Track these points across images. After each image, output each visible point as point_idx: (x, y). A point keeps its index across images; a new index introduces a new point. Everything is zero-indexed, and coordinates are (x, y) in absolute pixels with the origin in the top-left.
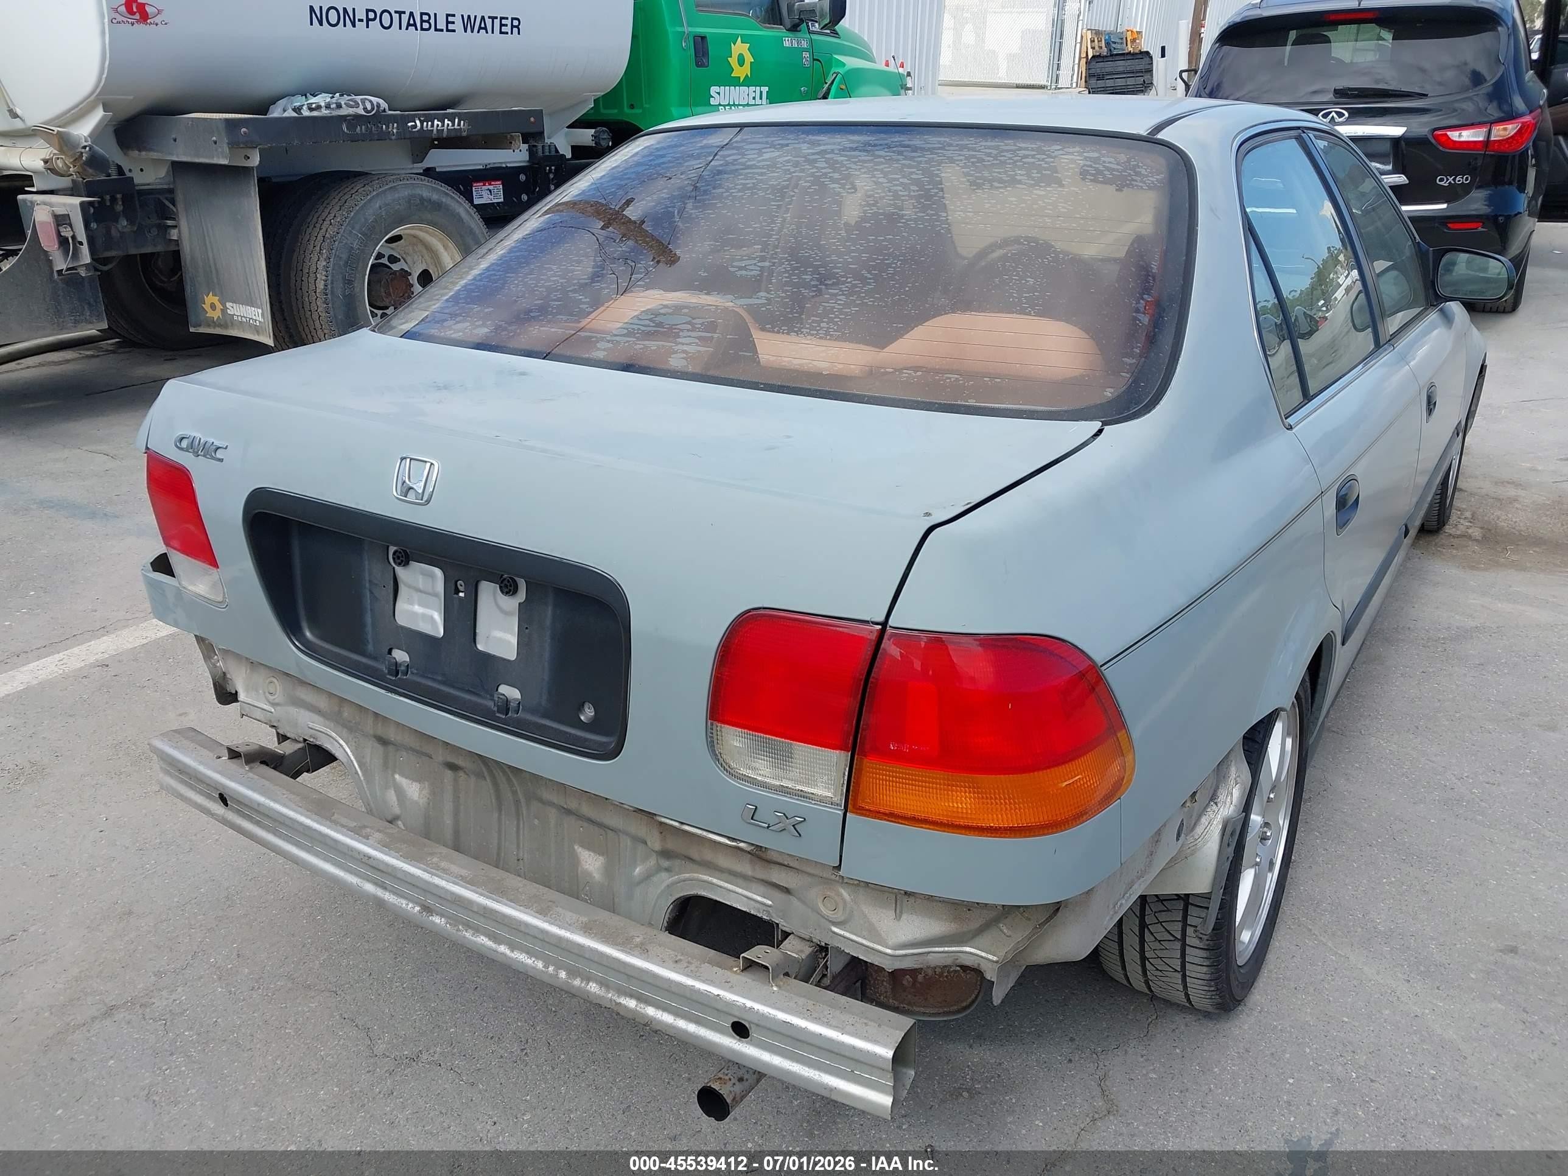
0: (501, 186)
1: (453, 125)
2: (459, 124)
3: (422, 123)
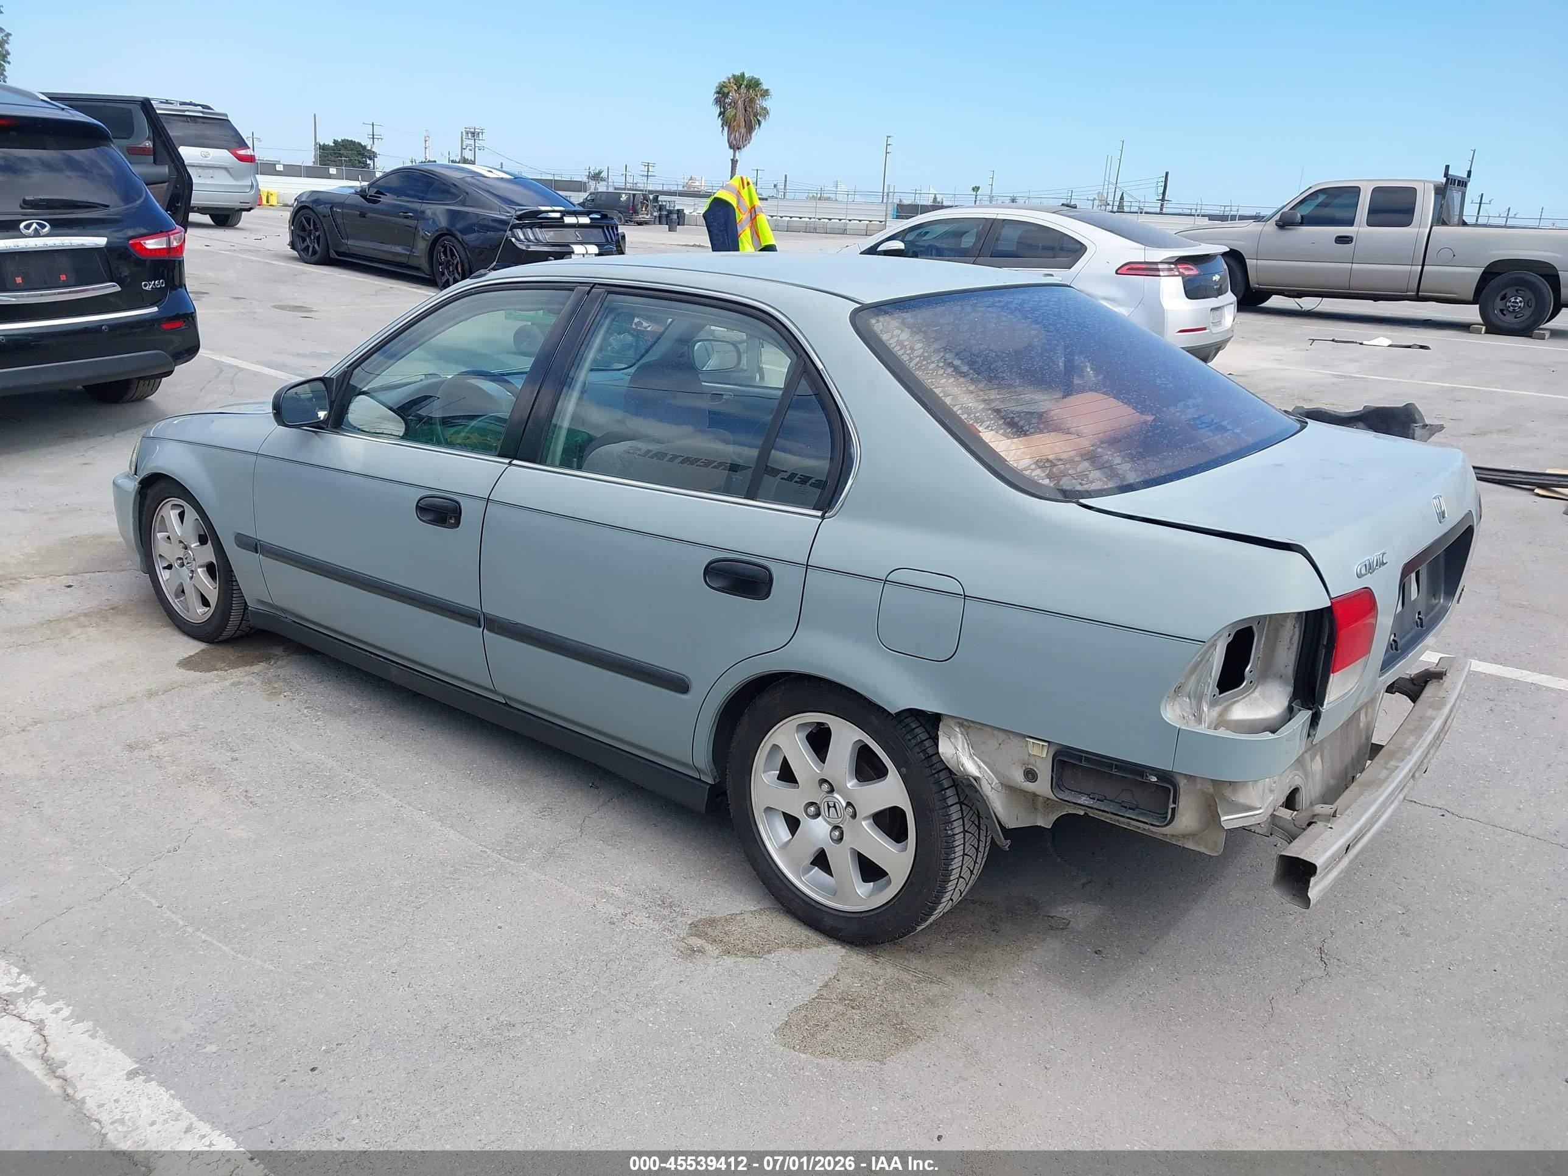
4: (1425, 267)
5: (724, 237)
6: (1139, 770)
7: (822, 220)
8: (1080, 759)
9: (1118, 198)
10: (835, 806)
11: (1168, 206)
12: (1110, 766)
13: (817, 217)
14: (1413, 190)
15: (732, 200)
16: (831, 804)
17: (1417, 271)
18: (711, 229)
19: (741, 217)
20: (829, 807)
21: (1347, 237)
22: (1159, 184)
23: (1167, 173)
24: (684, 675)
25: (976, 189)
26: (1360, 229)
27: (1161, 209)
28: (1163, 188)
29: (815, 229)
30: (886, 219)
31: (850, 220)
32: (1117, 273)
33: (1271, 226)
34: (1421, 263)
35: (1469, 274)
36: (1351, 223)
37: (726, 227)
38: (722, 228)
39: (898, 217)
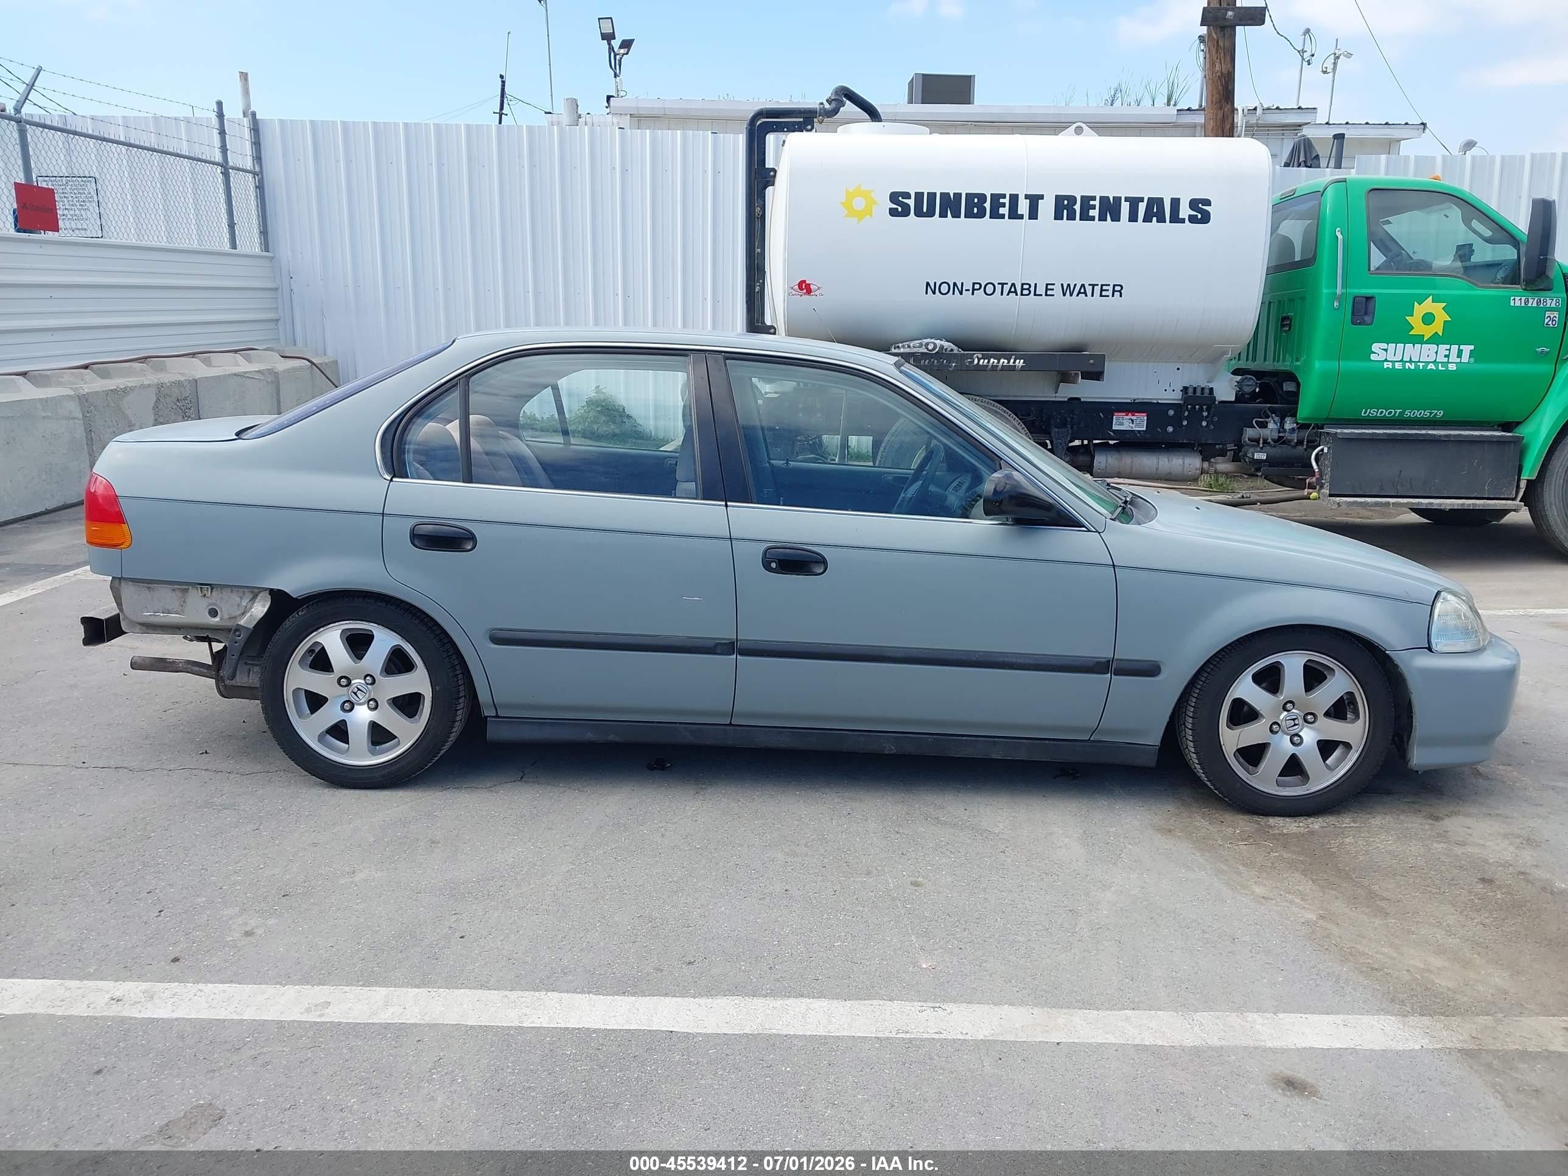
0: (1145, 418)
1: (1009, 362)
2: (1014, 362)
3: (979, 360)
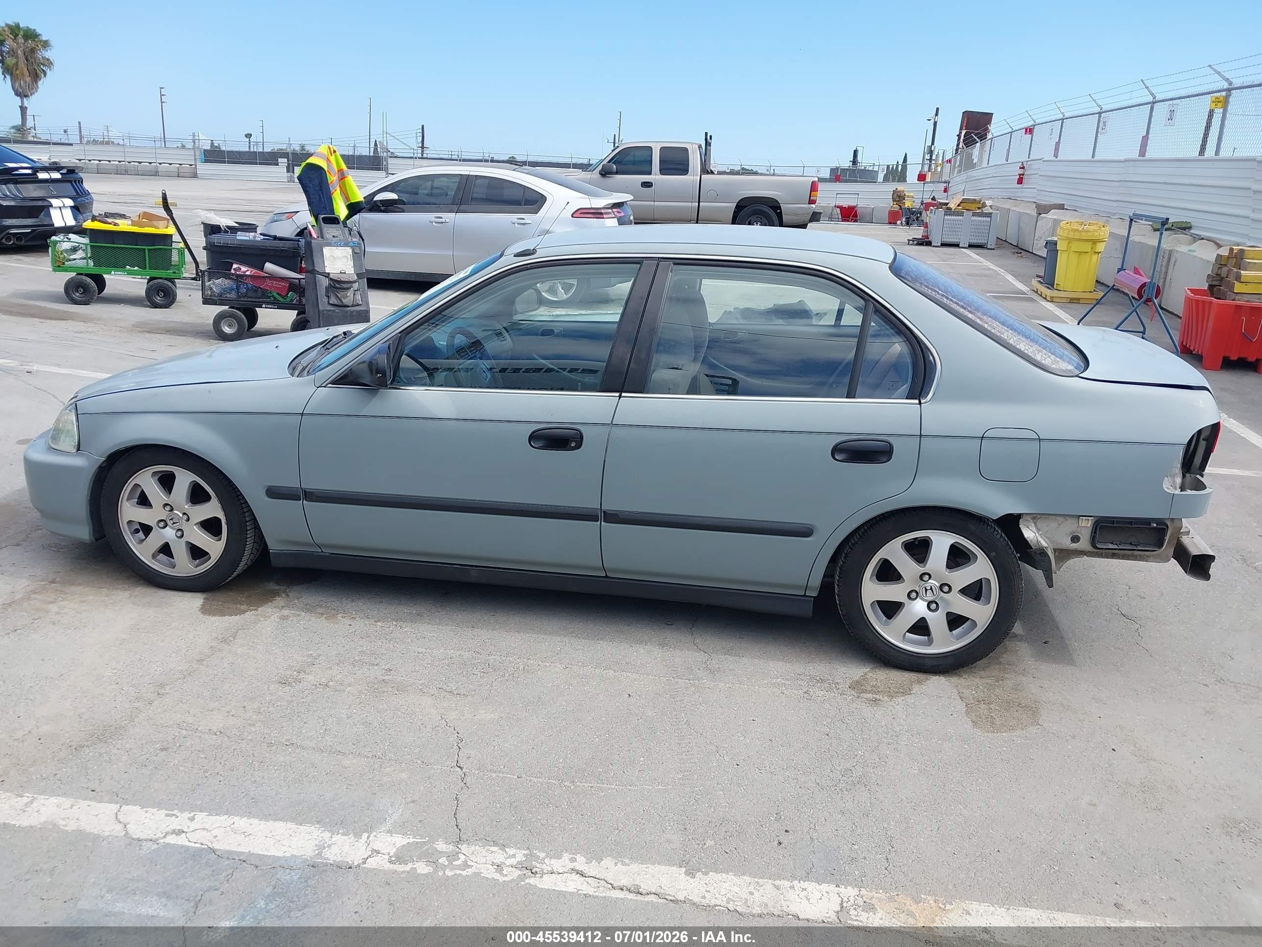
4: (701, 204)
5: (320, 196)
6: (1147, 522)
7: (132, 163)
8: (1113, 522)
9: (372, 145)
10: (931, 589)
11: (427, 152)
12: (1131, 523)
13: (87, 158)
14: (686, 150)
15: (323, 164)
16: (929, 588)
17: (695, 206)
18: (307, 189)
19: (332, 178)
20: (926, 590)
21: (649, 183)
22: (418, 135)
23: (423, 126)
24: (808, 524)
25: (249, 136)
26: (655, 177)
27: (422, 155)
28: (421, 137)
29: (126, 171)
30: (196, 162)
31: (160, 164)
32: (572, 216)
33: (596, 175)
34: (697, 201)
35: (727, 207)
36: (650, 173)
37: (321, 187)
38: (317, 189)
39: (206, 161)
